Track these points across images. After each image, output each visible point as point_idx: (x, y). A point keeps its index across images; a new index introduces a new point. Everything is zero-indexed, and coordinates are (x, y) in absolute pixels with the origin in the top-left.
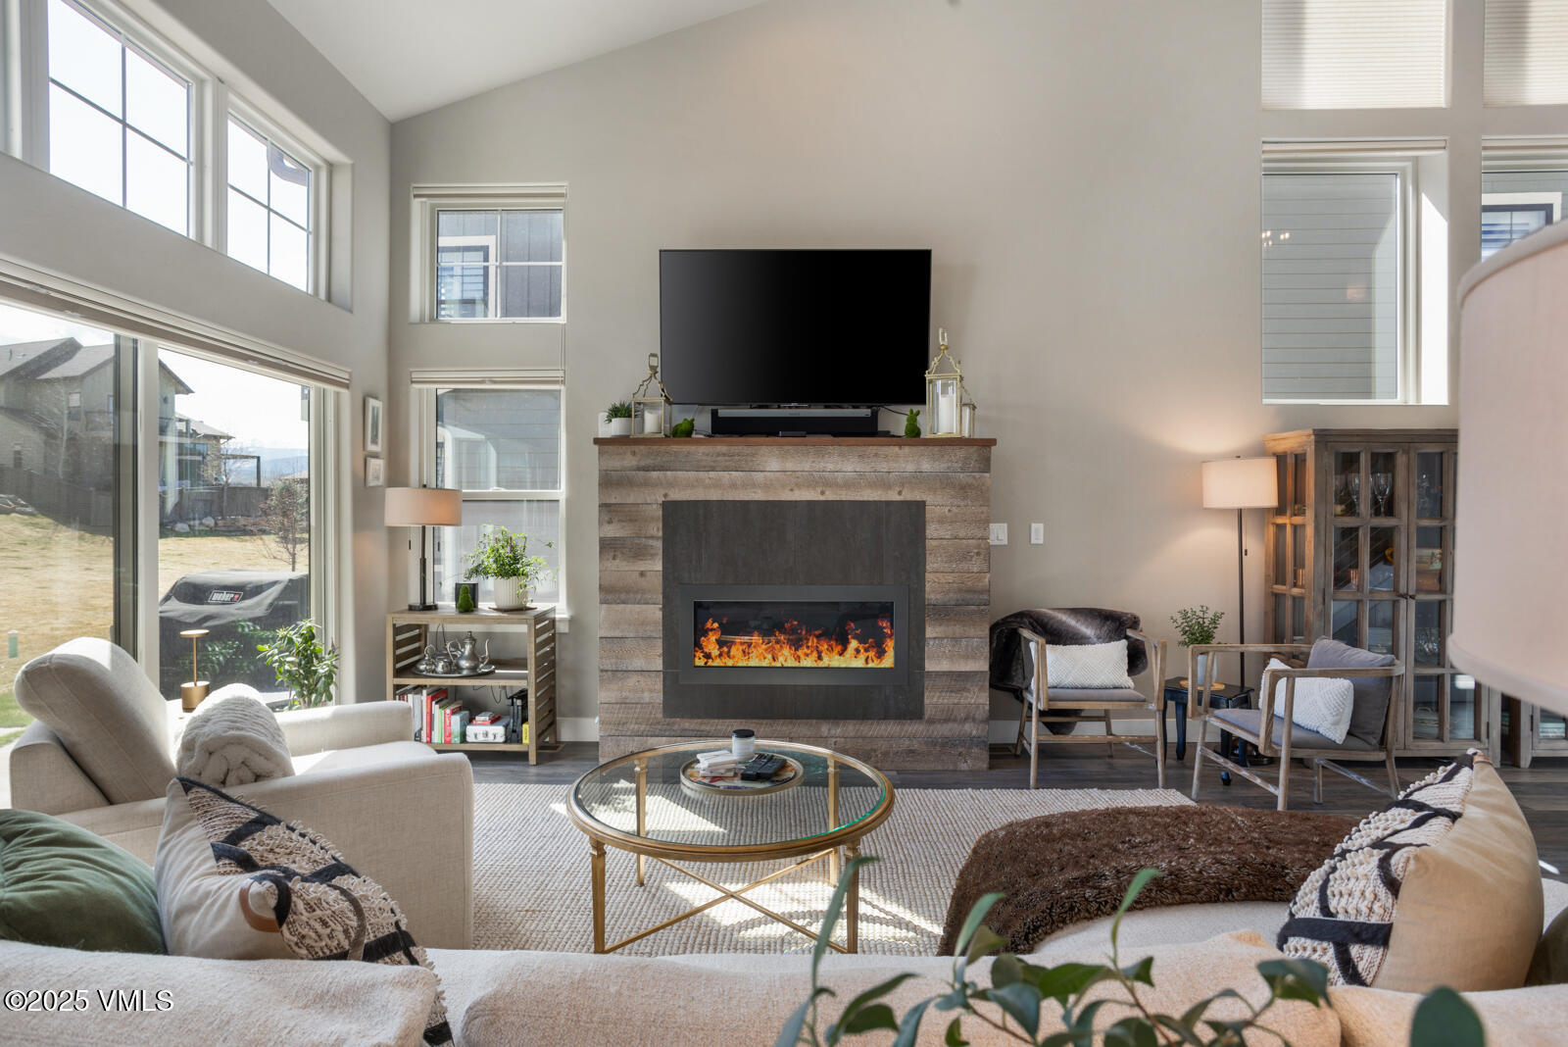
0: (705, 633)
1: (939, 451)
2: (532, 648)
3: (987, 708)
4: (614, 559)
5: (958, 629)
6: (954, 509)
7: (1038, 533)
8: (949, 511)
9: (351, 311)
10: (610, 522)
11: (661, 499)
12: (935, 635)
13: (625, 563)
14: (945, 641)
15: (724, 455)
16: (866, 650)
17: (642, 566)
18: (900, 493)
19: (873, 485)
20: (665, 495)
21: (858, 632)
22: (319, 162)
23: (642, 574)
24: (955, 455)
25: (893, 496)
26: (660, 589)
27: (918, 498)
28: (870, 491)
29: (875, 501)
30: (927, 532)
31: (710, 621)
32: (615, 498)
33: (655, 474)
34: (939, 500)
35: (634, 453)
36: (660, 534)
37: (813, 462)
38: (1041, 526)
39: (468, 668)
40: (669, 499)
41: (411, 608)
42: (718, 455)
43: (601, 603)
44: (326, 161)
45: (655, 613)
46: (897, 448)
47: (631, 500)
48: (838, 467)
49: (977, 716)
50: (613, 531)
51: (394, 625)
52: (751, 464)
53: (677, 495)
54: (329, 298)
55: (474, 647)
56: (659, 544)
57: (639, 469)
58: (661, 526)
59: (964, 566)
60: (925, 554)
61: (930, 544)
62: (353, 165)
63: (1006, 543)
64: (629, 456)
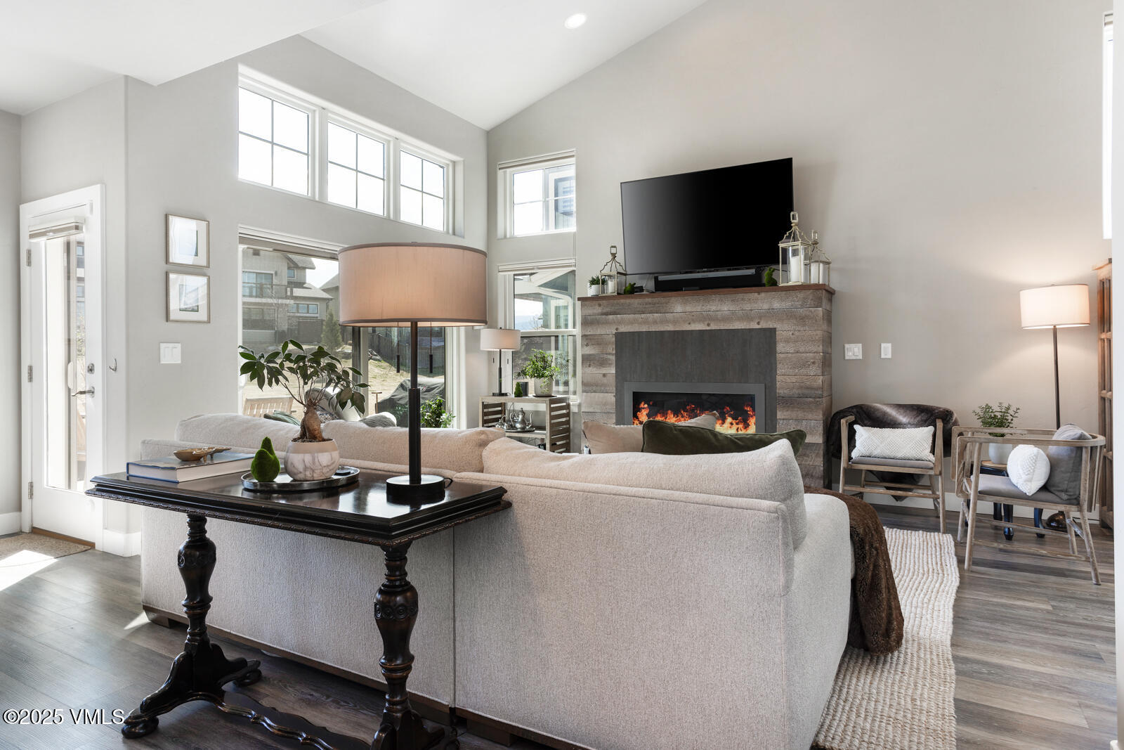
0: (639, 410)
1: (785, 294)
2: (548, 417)
3: (822, 469)
4: (589, 366)
5: (800, 414)
6: (796, 333)
7: (887, 350)
8: (793, 334)
9: (464, 237)
10: (587, 345)
11: (614, 332)
12: (783, 417)
13: (595, 369)
14: (791, 421)
15: (650, 304)
16: (737, 424)
17: (604, 371)
18: (758, 323)
19: (740, 319)
20: (617, 329)
21: (732, 413)
22: (447, 162)
23: (604, 375)
24: (797, 297)
25: (754, 326)
26: (614, 384)
27: (771, 326)
28: (738, 323)
29: (741, 329)
30: (777, 348)
31: (643, 403)
32: (590, 332)
33: (611, 317)
34: (786, 327)
35: (600, 305)
36: (614, 352)
37: (703, 305)
38: (889, 345)
39: (520, 428)
40: (619, 331)
41: (494, 395)
42: (646, 304)
43: (583, 392)
44: (451, 161)
45: (611, 398)
46: (756, 294)
47: (598, 332)
48: (718, 308)
49: (814, 474)
50: (589, 350)
51: (483, 403)
52: (665, 308)
53: (623, 329)
54: (454, 234)
55: (524, 417)
56: (613, 358)
57: (603, 314)
58: (614, 347)
59: (803, 371)
60: (776, 363)
61: (779, 356)
62: (464, 161)
63: (861, 358)
64: (597, 307)
